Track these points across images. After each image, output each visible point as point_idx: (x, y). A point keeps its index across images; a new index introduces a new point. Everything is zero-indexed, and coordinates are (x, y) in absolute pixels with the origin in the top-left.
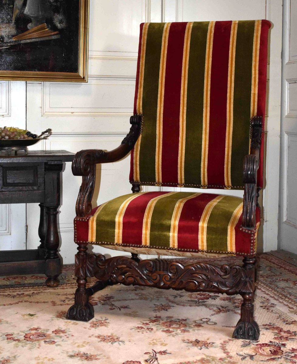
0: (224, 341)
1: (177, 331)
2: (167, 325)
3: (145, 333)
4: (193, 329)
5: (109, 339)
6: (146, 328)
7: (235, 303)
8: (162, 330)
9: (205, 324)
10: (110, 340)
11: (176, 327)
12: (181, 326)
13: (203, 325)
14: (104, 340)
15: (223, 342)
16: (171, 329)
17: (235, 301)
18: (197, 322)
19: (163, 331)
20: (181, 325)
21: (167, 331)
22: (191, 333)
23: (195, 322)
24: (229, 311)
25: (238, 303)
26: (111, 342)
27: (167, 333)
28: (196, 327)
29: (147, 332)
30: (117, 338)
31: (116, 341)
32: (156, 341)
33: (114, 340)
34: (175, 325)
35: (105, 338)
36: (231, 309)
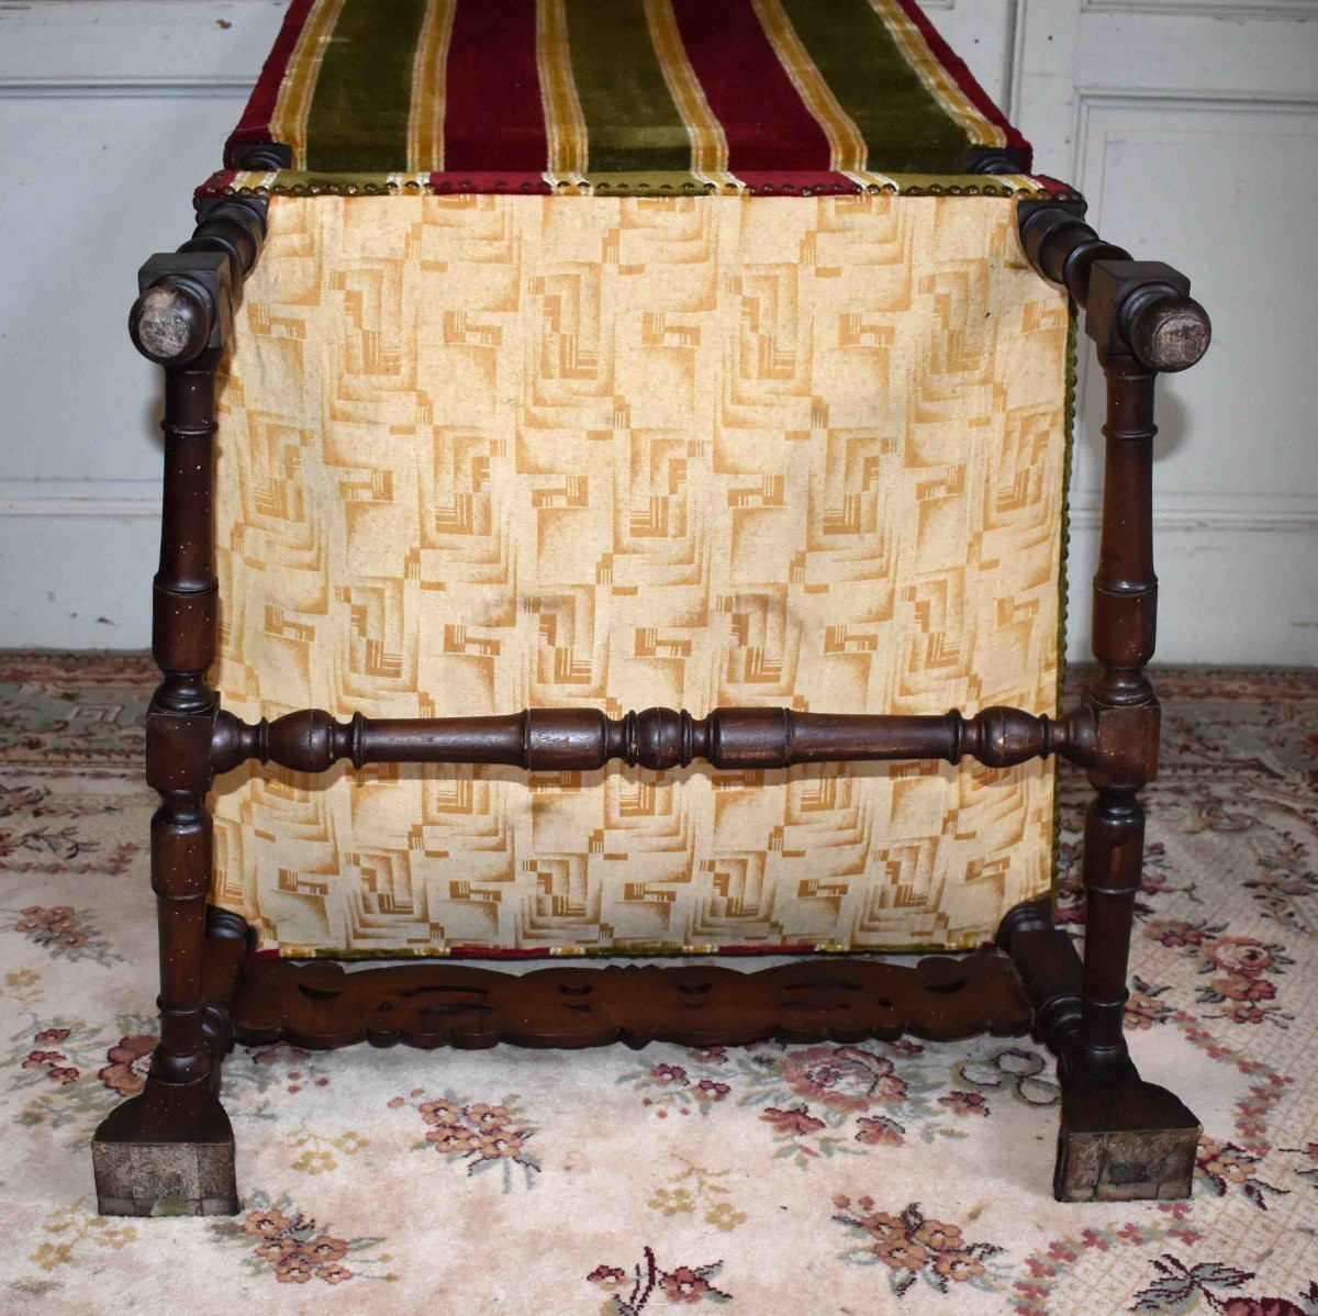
0: (1053, 1246)
1: (840, 1123)
2: (808, 1076)
3: (674, 1114)
4: (931, 1119)
5: (476, 1130)
6: (695, 1082)
7: (1214, 964)
8: (769, 1103)
9: (1008, 1093)
10: (475, 1143)
11: (849, 1092)
12: (877, 1093)
13: (992, 1099)
14: (447, 1139)
15: (1047, 1249)
16: (816, 1110)
17: (1222, 954)
18: (968, 1074)
19: (772, 1115)
20: (883, 1081)
21: (792, 1119)
22: (903, 1153)
23: (961, 1074)
24: (1163, 1020)
25: (1231, 970)
26: (477, 1156)
27: (782, 1129)
28: (949, 1110)
29: (685, 1112)
30: (518, 1135)
31: (498, 1156)
32: (702, 1183)
33: (495, 1144)
34: (852, 1079)
35: (463, 1123)
36: (1181, 1007)
